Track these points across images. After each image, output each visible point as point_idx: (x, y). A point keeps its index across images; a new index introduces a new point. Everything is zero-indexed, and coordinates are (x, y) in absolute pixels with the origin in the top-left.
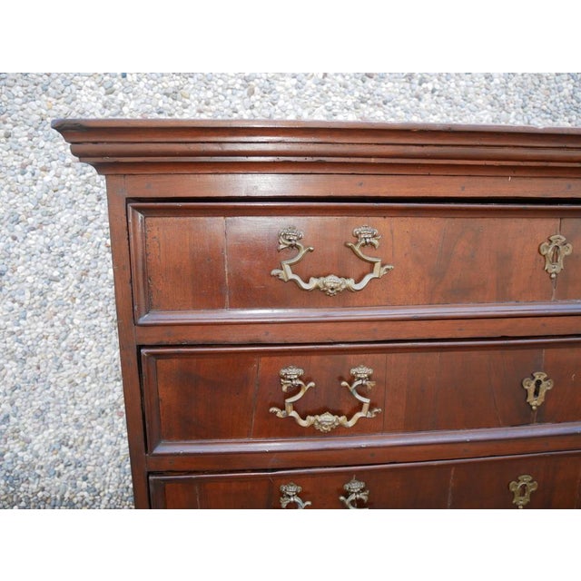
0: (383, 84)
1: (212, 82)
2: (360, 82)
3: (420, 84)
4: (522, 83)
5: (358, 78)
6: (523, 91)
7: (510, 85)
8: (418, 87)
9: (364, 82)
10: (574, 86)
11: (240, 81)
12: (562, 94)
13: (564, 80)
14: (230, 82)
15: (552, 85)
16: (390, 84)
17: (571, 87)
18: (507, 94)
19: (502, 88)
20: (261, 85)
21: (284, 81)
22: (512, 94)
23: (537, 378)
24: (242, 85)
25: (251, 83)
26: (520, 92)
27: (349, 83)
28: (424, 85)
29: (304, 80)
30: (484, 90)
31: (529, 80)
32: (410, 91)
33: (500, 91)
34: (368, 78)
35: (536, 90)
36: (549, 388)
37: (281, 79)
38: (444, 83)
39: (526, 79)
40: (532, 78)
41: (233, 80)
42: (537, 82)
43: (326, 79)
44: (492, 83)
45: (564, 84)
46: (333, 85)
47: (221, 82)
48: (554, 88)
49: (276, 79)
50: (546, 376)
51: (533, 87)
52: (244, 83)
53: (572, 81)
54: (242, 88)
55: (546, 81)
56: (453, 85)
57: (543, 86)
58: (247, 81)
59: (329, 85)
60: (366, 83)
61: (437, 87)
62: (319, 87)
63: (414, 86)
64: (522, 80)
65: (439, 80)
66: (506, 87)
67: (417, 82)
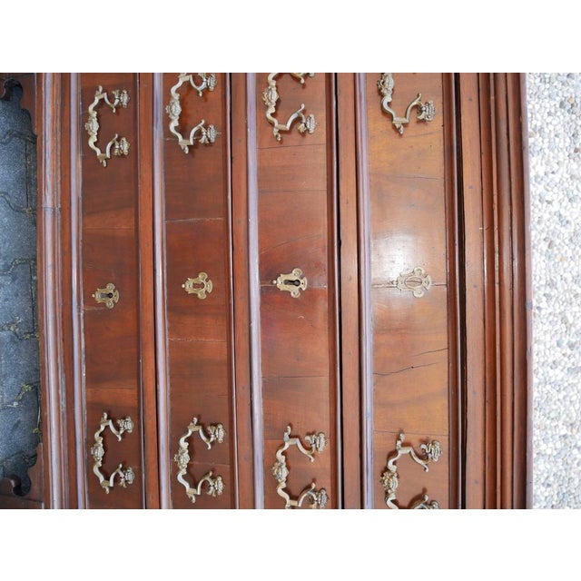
0: (543, 258)
1: (537, 100)
2: (544, 236)
3: (544, 295)
4: (551, 400)
5: (548, 233)
6: (543, 401)
7: (548, 387)
8: (542, 293)
9: (544, 240)
10: (549, 456)
11: (539, 124)
12: (541, 443)
13: (555, 444)
14: (538, 115)
15: (549, 432)
16: (543, 265)
17: (549, 452)
18: (539, 384)
19: (545, 379)
20: (537, 143)
21: (542, 164)
22: (540, 389)
23: (302, 281)
24: (536, 126)
25: (538, 135)
26: (542, 397)
27: (543, 225)
28: (544, 299)
29: (543, 183)
30: (542, 360)
31: (554, 407)
32: (538, 285)
33: (542, 377)
34: (548, 243)
35: (544, 415)
36: (292, 294)
37: (543, 162)
38: (547, 319)
39: (555, 404)
40: (556, 410)
41: (540, 118)
42: (553, 415)
43: (545, 204)
44: (549, 368)
45: (551, 445)
46: (540, 210)
47: (537, 107)
48: (547, 433)
49: (543, 157)
50: (304, 289)
51: (547, 411)
52: (539, 128)
53: (555, 453)
54: (533, 127)
55: (553, 424)
56: (545, 328)
57: (548, 422)
58: (539, 130)
59: (540, 207)
60: (543, 242)
61: (543, 312)
62: (538, 198)
63: (543, 288)
64: (554, 399)
65: (550, 314)
66: (546, 383)
67: (547, 292)
